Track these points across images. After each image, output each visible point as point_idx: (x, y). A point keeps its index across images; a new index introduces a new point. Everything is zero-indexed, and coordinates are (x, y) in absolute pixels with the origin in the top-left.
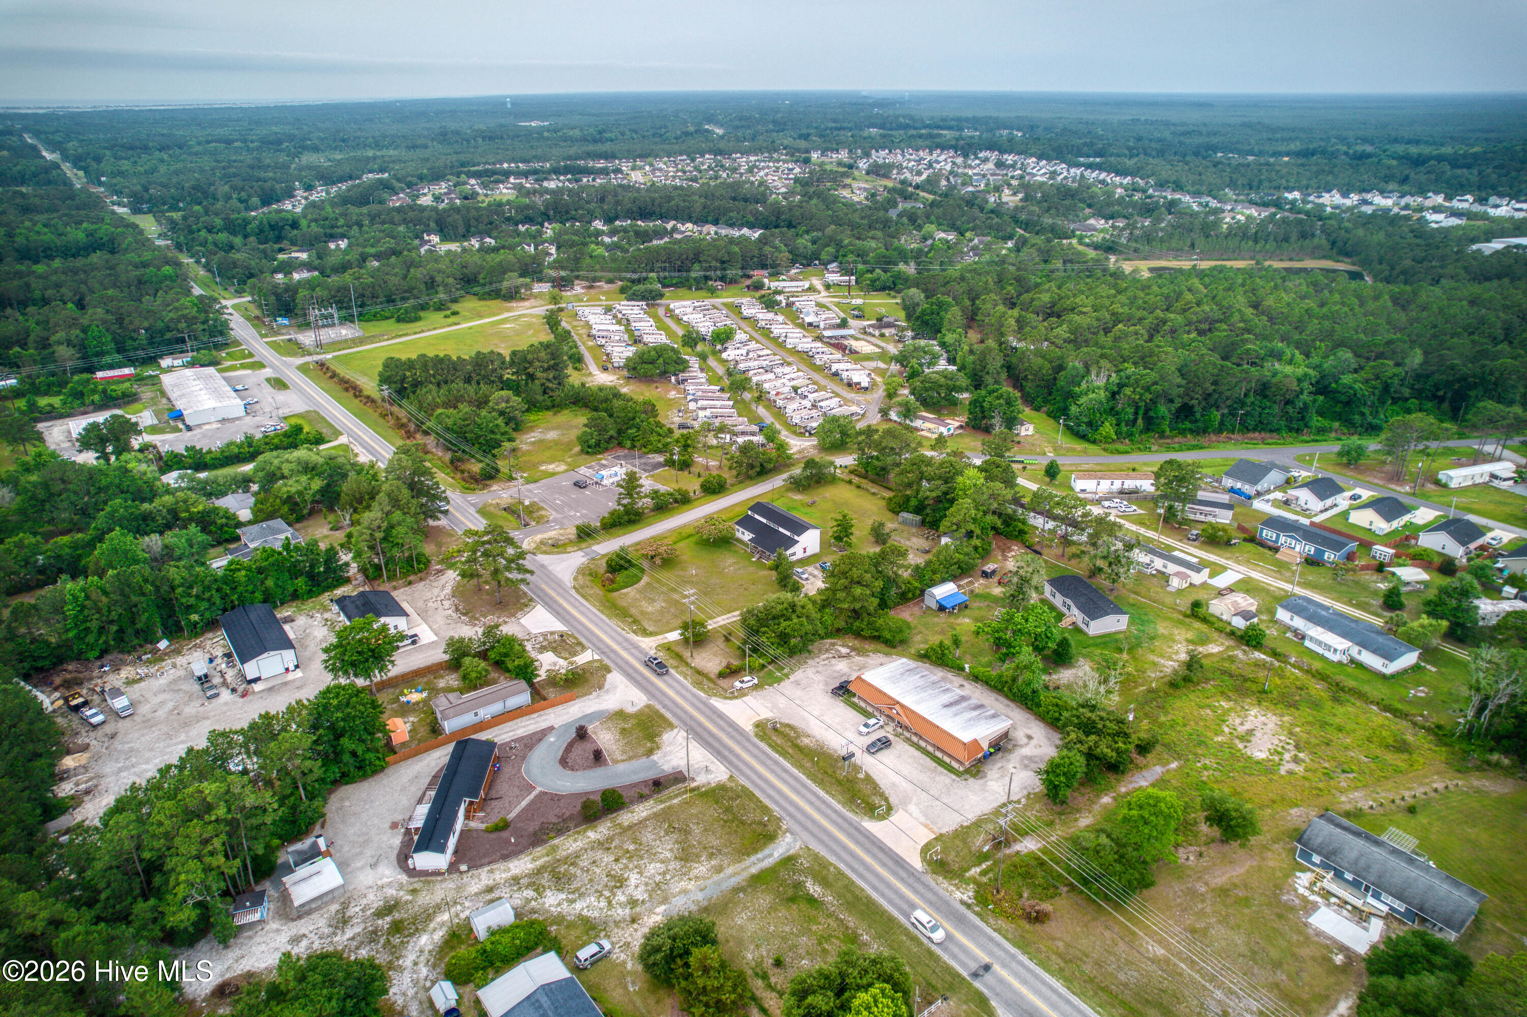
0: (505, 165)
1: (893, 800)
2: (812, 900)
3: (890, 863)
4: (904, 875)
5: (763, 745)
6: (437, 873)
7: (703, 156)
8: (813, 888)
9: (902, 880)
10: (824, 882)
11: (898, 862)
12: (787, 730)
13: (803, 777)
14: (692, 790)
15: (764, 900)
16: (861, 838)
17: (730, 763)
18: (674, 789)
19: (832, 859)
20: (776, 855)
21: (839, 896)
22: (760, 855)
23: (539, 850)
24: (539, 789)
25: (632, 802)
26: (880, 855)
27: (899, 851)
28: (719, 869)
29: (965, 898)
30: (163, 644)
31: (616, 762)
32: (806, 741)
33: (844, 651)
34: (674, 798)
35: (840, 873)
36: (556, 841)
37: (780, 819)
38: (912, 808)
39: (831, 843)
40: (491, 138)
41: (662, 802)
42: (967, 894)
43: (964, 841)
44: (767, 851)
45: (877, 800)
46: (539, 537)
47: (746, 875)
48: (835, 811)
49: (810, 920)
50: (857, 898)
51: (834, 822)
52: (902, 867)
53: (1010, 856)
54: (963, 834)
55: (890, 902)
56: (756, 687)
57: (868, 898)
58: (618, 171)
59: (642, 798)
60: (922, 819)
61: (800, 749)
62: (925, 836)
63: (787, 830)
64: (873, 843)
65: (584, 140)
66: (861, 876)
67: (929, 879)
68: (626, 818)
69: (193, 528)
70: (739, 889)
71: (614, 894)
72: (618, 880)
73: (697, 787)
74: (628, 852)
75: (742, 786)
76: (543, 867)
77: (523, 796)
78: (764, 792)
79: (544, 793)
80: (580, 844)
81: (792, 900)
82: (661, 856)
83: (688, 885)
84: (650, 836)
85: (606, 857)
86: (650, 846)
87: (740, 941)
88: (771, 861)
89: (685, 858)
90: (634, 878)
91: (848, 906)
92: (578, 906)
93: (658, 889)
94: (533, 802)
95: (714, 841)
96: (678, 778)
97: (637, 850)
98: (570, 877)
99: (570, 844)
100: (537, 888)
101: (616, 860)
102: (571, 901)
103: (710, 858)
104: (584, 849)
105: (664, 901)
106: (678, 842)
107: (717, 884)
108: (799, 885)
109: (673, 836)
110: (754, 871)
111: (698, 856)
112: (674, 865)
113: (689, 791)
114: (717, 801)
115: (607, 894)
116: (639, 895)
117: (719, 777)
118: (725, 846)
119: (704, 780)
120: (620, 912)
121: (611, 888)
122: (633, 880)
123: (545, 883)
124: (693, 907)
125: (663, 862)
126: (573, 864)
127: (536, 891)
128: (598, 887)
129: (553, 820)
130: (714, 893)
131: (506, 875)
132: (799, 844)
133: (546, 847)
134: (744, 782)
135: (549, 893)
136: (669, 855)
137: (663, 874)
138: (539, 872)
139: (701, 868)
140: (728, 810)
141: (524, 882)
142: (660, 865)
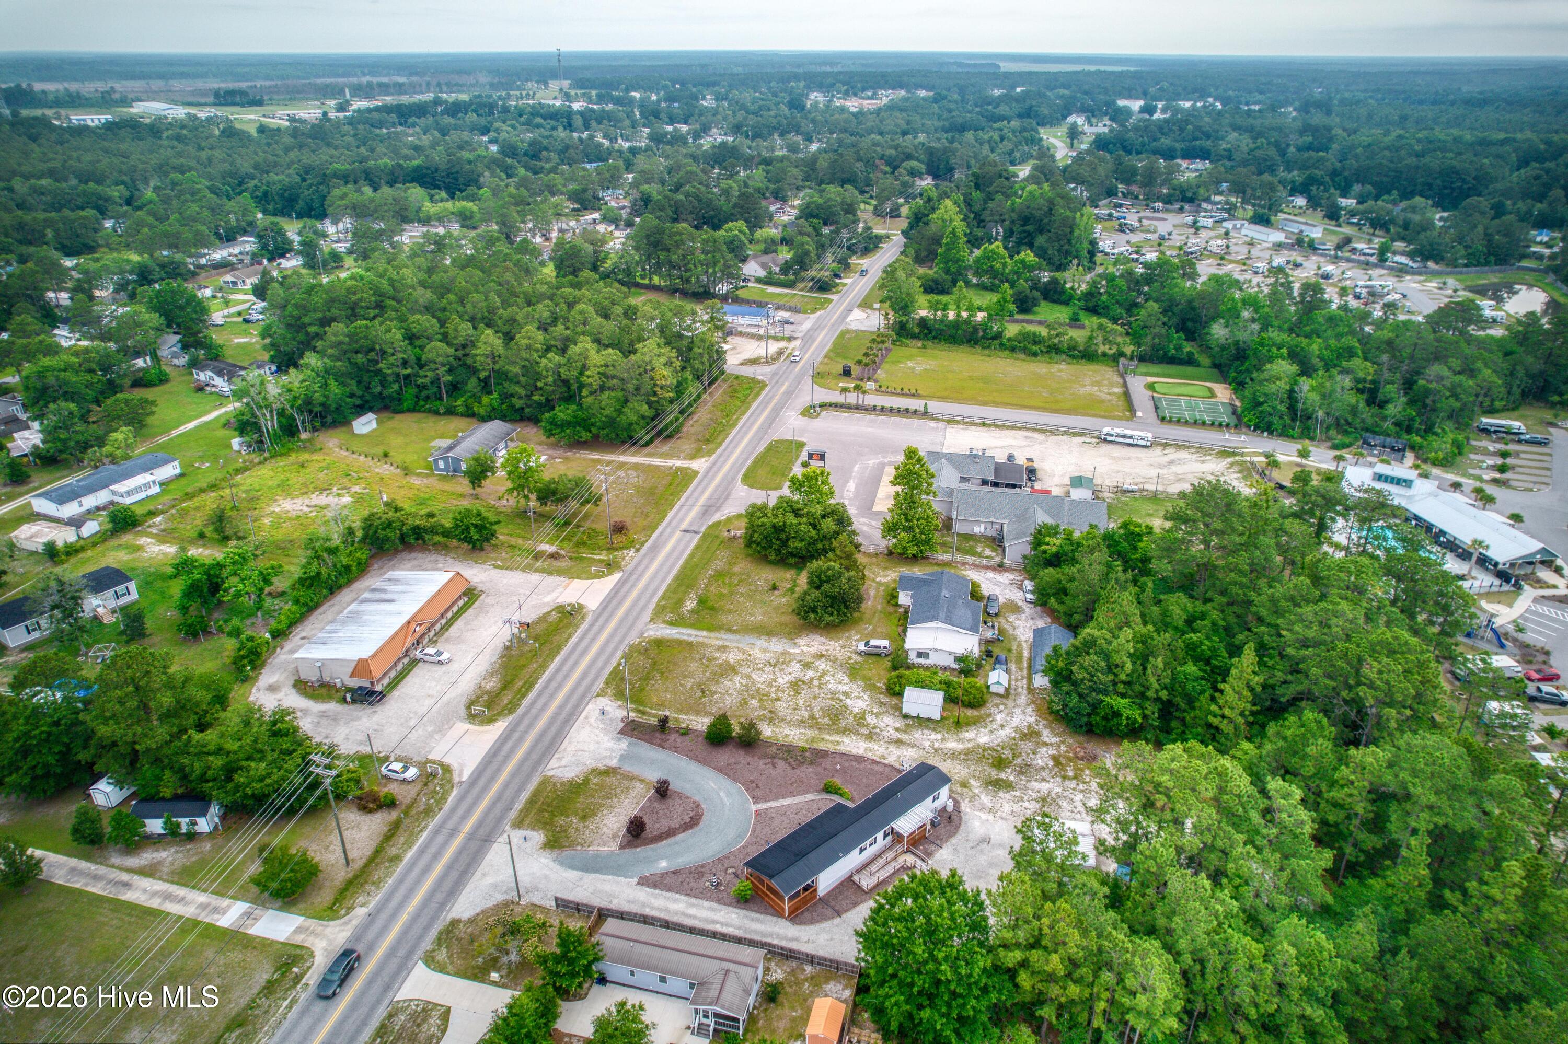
2: (702, 602)
8: (690, 605)
9: (640, 575)
10: (680, 602)
14: (639, 711)
15: (727, 618)
16: (612, 606)
18: (650, 721)
19: (652, 607)
20: (675, 631)
21: (686, 593)
22: (684, 638)
23: (822, 746)
24: (754, 808)
28: (723, 649)
35: (663, 597)
36: (802, 745)
37: (630, 647)
39: (634, 614)
44: (676, 636)
47: (712, 635)
49: (722, 596)
50: (679, 585)
52: (626, 580)
57: (674, 581)
59: (686, 732)
62: (578, 583)
63: (640, 638)
64: (611, 599)
66: (656, 590)
70: (730, 630)
71: (812, 679)
72: (796, 686)
73: (633, 710)
74: (761, 700)
75: (607, 683)
76: (837, 732)
77: (778, 810)
78: (602, 669)
79: (756, 800)
80: (787, 731)
81: (712, 609)
82: (744, 681)
83: (756, 652)
84: (728, 700)
85: (782, 707)
86: (740, 693)
87: (777, 609)
88: (684, 631)
89: (730, 669)
90: (783, 680)
91: (690, 587)
92: (845, 688)
93: (779, 663)
94: (776, 798)
95: (694, 666)
96: (631, 729)
97: (753, 697)
98: (826, 711)
99: (795, 735)
100: (860, 719)
101: (778, 699)
102: (847, 694)
103: (715, 659)
104: (789, 724)
105: (785, 653)
106: (717, 682)
107: (738, 641)
108: (692, 612)
109: (713, 688)
110: (704, 633)
111: (720, 665)
112: (745, 670)
113: (644, 713)
114: (642, 690)
115: (816, 683)
116: (796, 667)
117: (605, 702)
118: (693, 659)
119: (617, 711)
120: (823, 666)
121: (809, 683)
122: (787, 679)
123: (850, 719)
124: (774, 639)
125: (749, 677)
126: (812, 717)
127: (863, 718)
128: (816, 690)
129: (781, 764)
130: (749, 639)
131: (874, 746)
132: (652, 626)
133: (815, 746)
134: (600, 685)
135: (856, 710)
136: (737, 679)
137: (762, 670)
138: (845, 731)
139: (732, 657)
140: (646, 678)
141: (865, 731)
142: (754, 677)
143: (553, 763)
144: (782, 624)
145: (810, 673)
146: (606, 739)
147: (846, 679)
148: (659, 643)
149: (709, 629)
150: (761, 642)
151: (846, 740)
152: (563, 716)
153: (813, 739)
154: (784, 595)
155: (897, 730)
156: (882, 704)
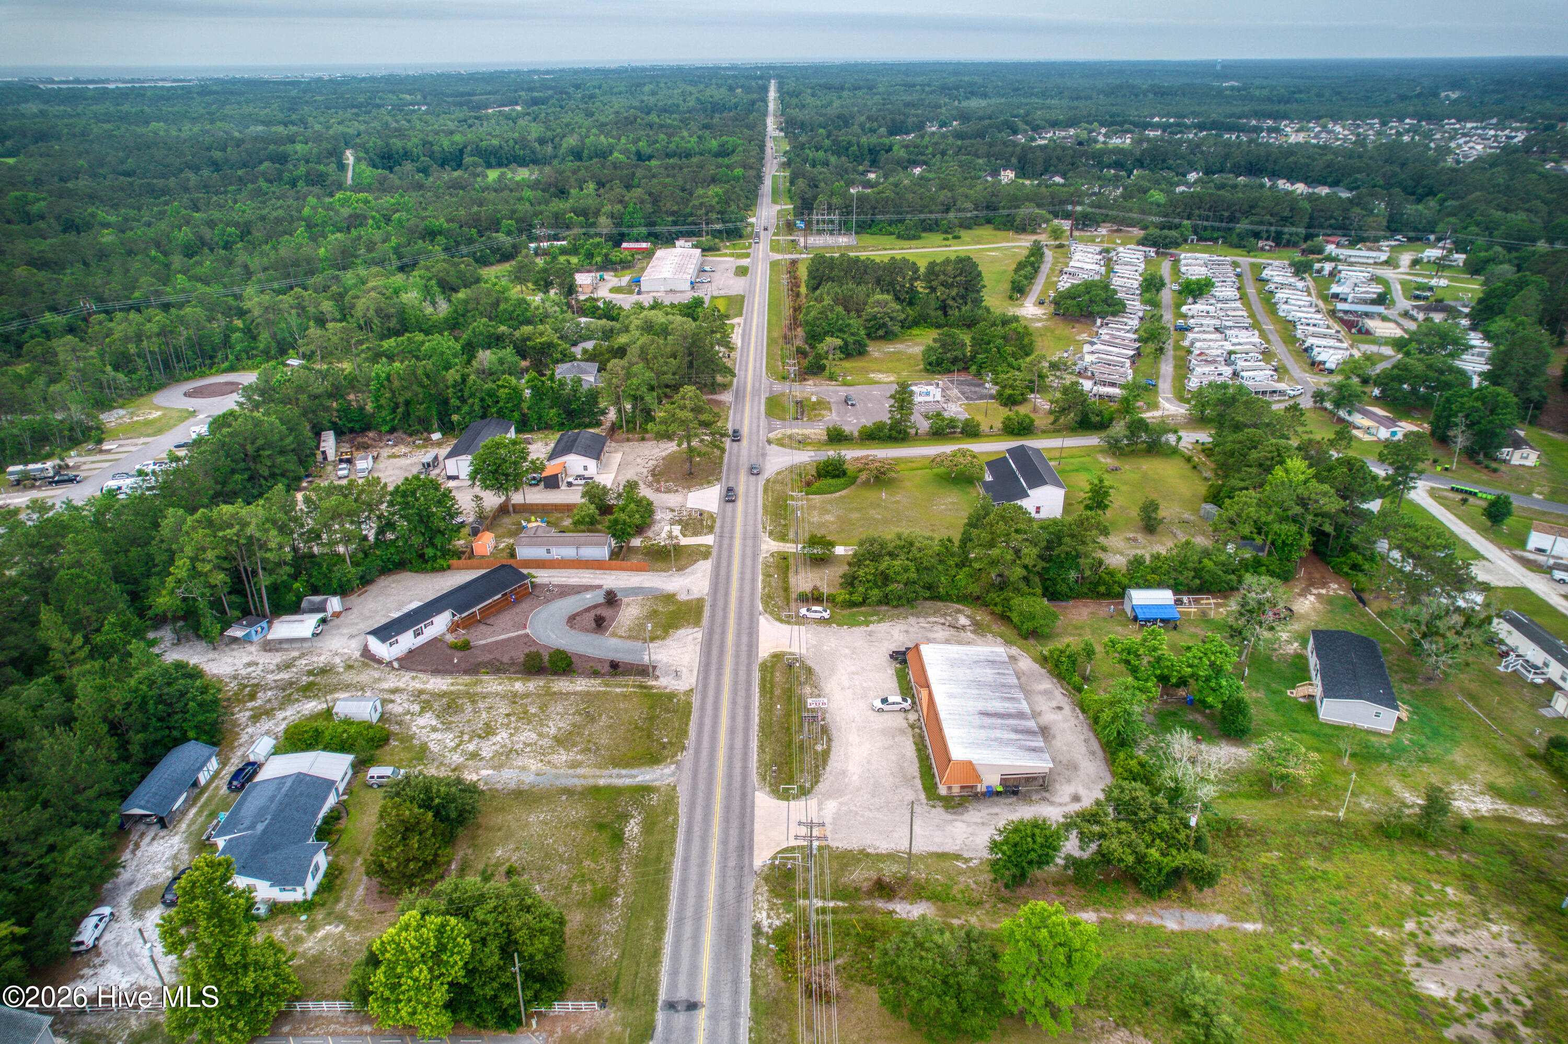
0: (1156, 119)
1: (822, 786)
2: (618, 838)
3: (733, 843)
4: (732, 863)
5: (757, 676)
6: (379, 661)
7: (1401, 120)
8: (633, 828)
9: (723, 868)
10: (648, 827)
11: (742, 848)
12: (802, 673)
13: (756, 723)
14: (646, 687)
15: (578, 812)
16: (736, 804)
17: (706, 678)
18: (631, 680)
19: (682, 810)
20: (639, 779)
21: (645, 847)
22: (624, 772)
23: (467, 679)
24: (528, 631)
25: (579, 675)
26: (734, 832)
27: (757, 838)
28: (574, 765)
29: (765, 923)
30: (436, 436)
31: (614, 635)
32: (807, 690)
33: (963, 621)
34: (622, 687)
35: (673, 828)
36: (486, 678)
37: (684, 748)
39: (700, 795)
40: (1163, 94)
41: (607, 685)
42: (769, 920)
43: (844, 866)
44: (634, 772)
45: (805, 778)
46: (789, 432)
47: (591, 782)
48: (745, 768)
49: (593, 853)
50: (658, 859)
51: (729, 776)
52: (741, 856)
53: (876, 911)
55: (684, 882)
56: (822, 621)
57: (669, 864)
58: (1277, 130)
59: (595, 674)
60: (827, 820)
61: (790, 695)
63: (677, 763)
64: (742, 815)
65: (1269, 100)
66: (688, 841)
67: (752, 883)
68: (562, 685)
69: (509, 350)
70: (569, 792)
71: (470, 741)
72: (489, 731)
73: (652, 687)
74: (526, 712)
75: (689, 704)
76: (452, 693)
77: (509, 631)
78: (702, 717)
79: (527, 635)
80: (500, 688)
81: (601, 827)
82: (546, 729)
83: (534, 765)
84: (560, 709)
85: (504, 709)
86: (548, 717)
87: (509, 835)
88: (628, 781)
89: (562, 741)
90: (502, 736)
91: (642, 862)
92: (434, 736)
93: (506, 755)
94: (509, 639)
95: (604, 740)
96: (644, 671)
97: (535, 715)
98: (459, 710)
99: (493, 685)
100: (426, 706)
101: (508, 715)
102: (434, 729)
103: (582, 752)
104: (497, 694)
105: (498, 767)
106: (574, 725)
107: (557, 777)
108: (625, 817)
109: (578, 718)
110: (602, 782)
111: (574, 745)
112: (545, 742)
113: (641, 687)
114: (652, 707)
115: (466, 737)
116: (487, 752)
117: (681, 685)
118: (608, 748)
119: (665, 683)
120: (455, 757)
121: (474, 735)
122: (498, 738)
123: (436, 706)
124: (513, 786)
125: (540, 735)
126: (474, 702)
127: (423, 709)
128: (466, 729)
129: (506, 659)
130: (544, 782)
131: (419, 686)
132: (671, 780)
133: (474, 678)
134: (695, 700)
135: (428, 715)
136: (553, 731)
137: (526, 745)
138: (444, 694)
139: (562, 757)
140: (651, 719)
141: (424, 697)
142: (534, 736)
143: (700, 635)
144: (503, 809)
145: (471, 747)
146: (665, 660)
147: (432, 745)
148: (654, 759)
149: (596, 789)
150: (528, 779)
151: (444, 688)
152: (713, 667)
153: (475, 684)
154: (498, 864)
155: (392, 701)
156: (399, 723)
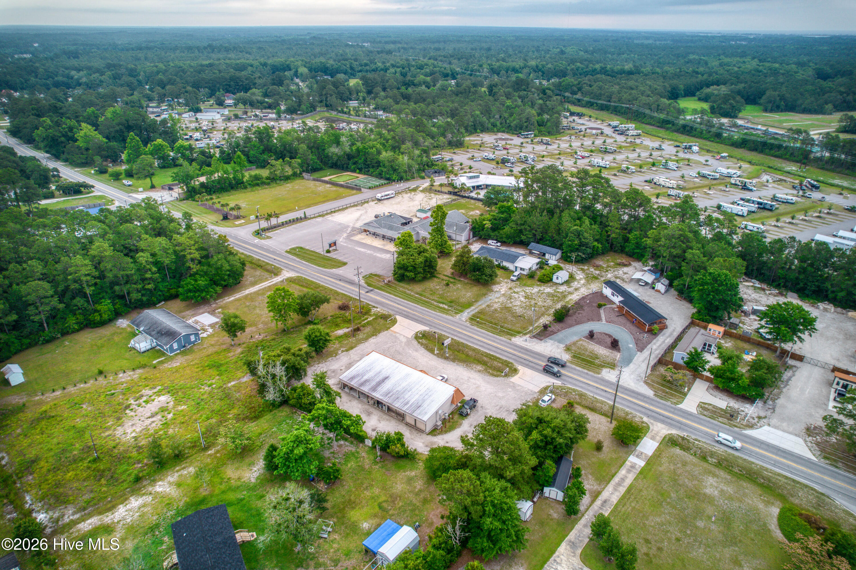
1: (415, 342)
5: (504, 358)
8: (444, 306)
9: (403, 311)
10: (440, 308)
11: (407, 316)
12: (495, 373)
13: (470, 344)
16: (428, 323)
17: (515, 346)
20: (466, 314)
22: (474, 312)
27: (407, 321)
28: (489, 306)
32: (479, 367)
34: (532, 329)
38: (404, 340)
42: (374, 310)
43: (375, 329)
44: (471, 314)
45: (424, 341)
47: (475, 306)
53: (352, 326)
54: (375, 333)
60: (398, 335)
61: (480, 362)
62: (395, 328)
63: (466, 321)
67: (391, 312)
